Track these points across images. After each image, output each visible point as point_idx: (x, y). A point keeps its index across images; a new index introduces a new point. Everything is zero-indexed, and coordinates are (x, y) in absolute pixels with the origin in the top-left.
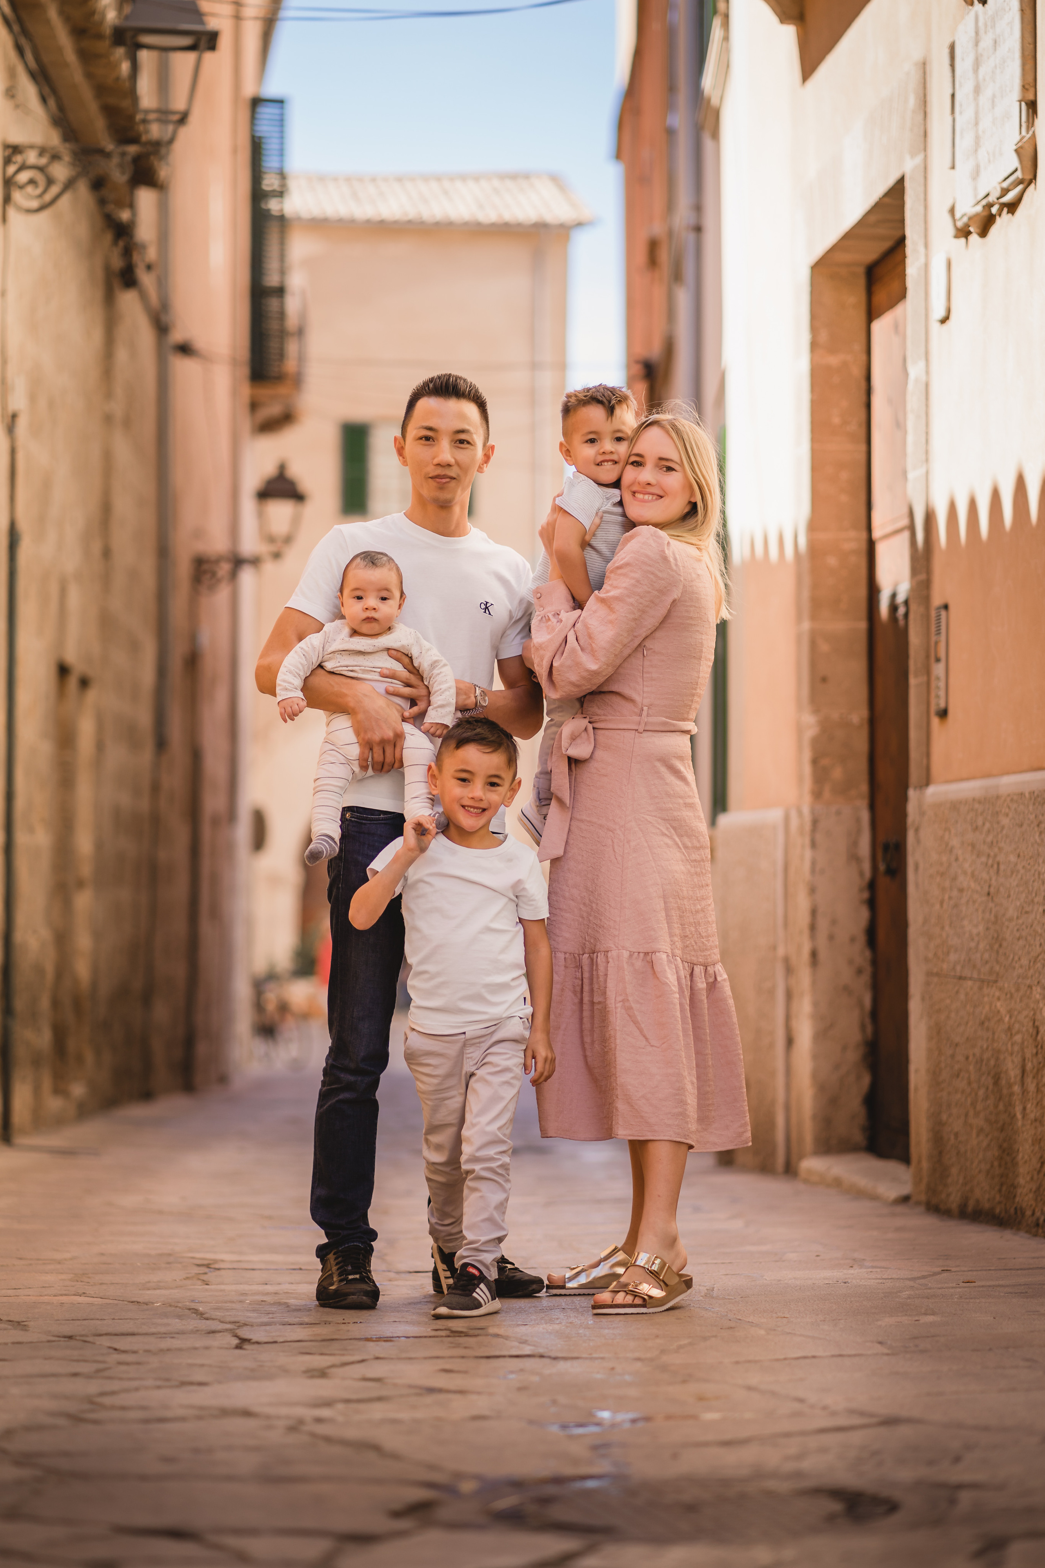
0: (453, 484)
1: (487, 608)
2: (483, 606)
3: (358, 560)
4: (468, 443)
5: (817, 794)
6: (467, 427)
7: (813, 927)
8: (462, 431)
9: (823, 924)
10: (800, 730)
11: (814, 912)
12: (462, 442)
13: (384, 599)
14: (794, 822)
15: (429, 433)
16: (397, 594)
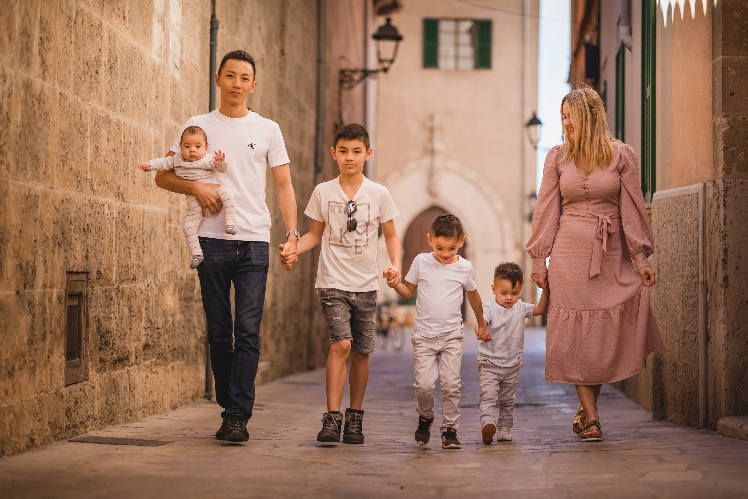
0: (240, 96)
1: (252, 146)
2: (250, 146)
3: (187, 131)
4: (248, 80)
5: (727, 171)
6: (247, 73)
7: (725, 261)
8: (246, 75)
9: (732, 259)
10: (714, 129)
11: (726, 251)
12: (245, 79)
13: (198, 147)
14: (710, 191)
15: (232, 74)
16: (204, 144)
